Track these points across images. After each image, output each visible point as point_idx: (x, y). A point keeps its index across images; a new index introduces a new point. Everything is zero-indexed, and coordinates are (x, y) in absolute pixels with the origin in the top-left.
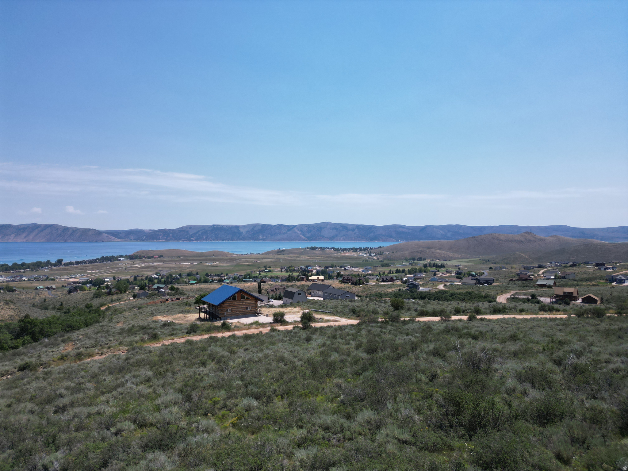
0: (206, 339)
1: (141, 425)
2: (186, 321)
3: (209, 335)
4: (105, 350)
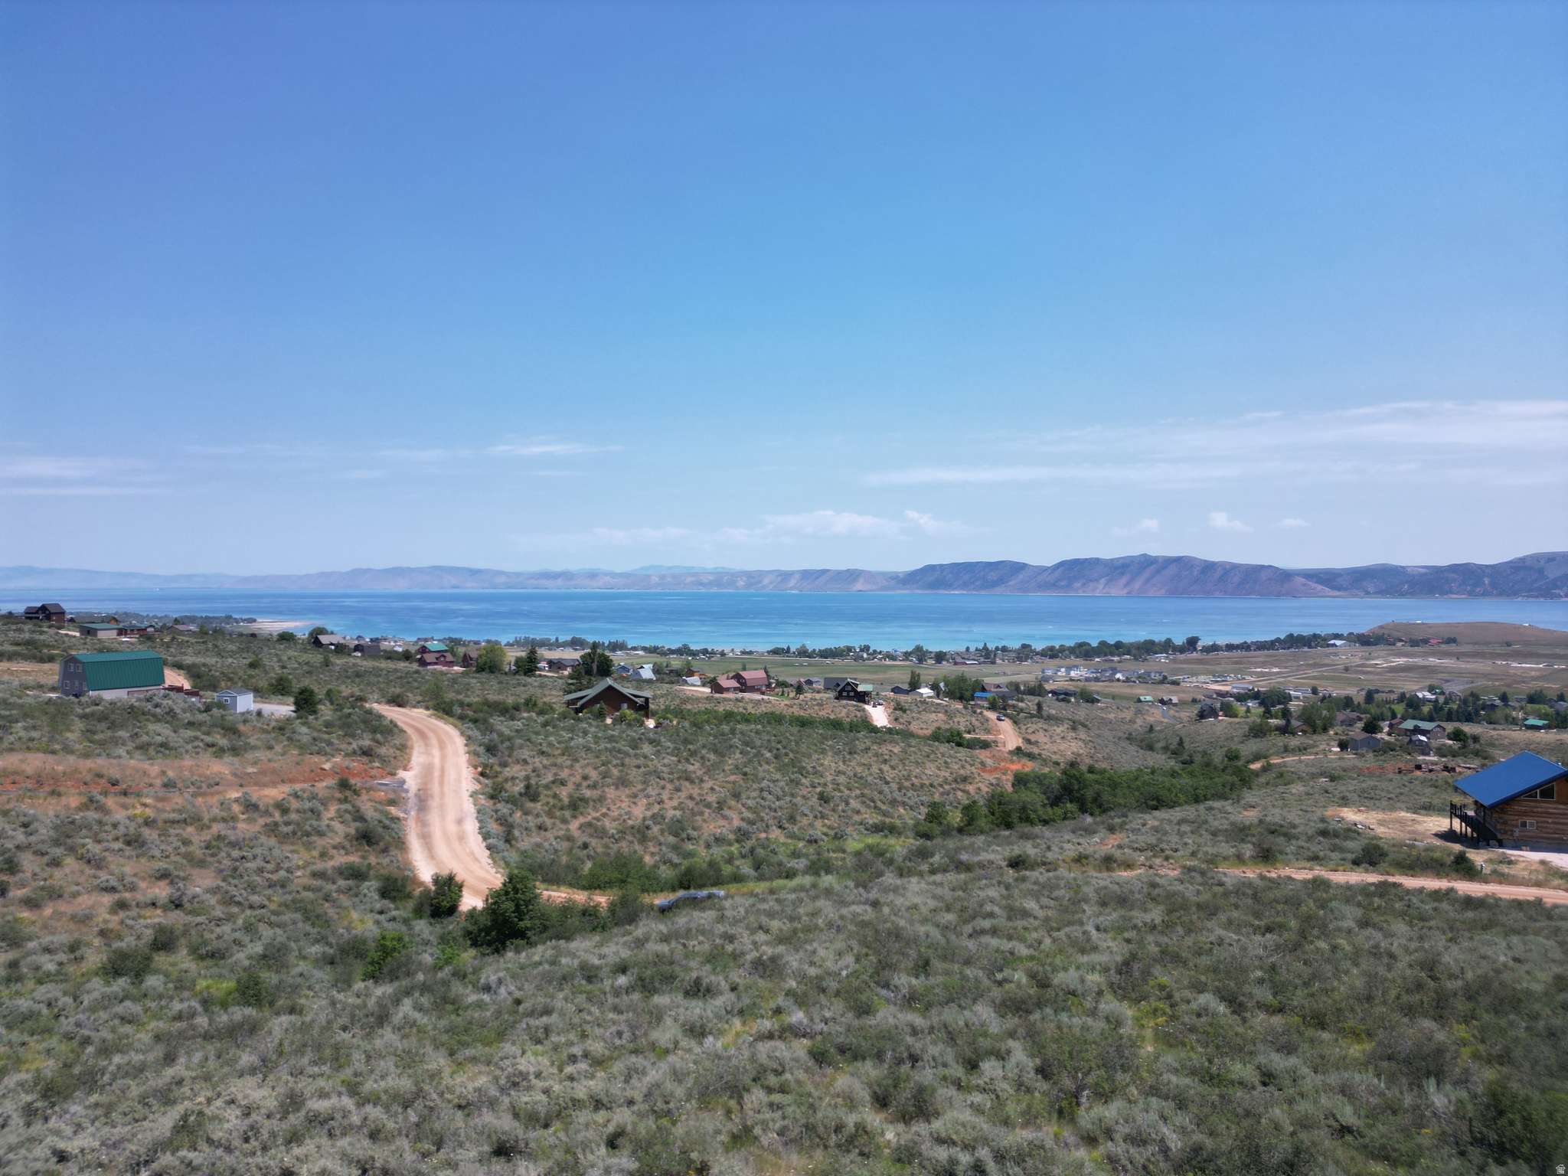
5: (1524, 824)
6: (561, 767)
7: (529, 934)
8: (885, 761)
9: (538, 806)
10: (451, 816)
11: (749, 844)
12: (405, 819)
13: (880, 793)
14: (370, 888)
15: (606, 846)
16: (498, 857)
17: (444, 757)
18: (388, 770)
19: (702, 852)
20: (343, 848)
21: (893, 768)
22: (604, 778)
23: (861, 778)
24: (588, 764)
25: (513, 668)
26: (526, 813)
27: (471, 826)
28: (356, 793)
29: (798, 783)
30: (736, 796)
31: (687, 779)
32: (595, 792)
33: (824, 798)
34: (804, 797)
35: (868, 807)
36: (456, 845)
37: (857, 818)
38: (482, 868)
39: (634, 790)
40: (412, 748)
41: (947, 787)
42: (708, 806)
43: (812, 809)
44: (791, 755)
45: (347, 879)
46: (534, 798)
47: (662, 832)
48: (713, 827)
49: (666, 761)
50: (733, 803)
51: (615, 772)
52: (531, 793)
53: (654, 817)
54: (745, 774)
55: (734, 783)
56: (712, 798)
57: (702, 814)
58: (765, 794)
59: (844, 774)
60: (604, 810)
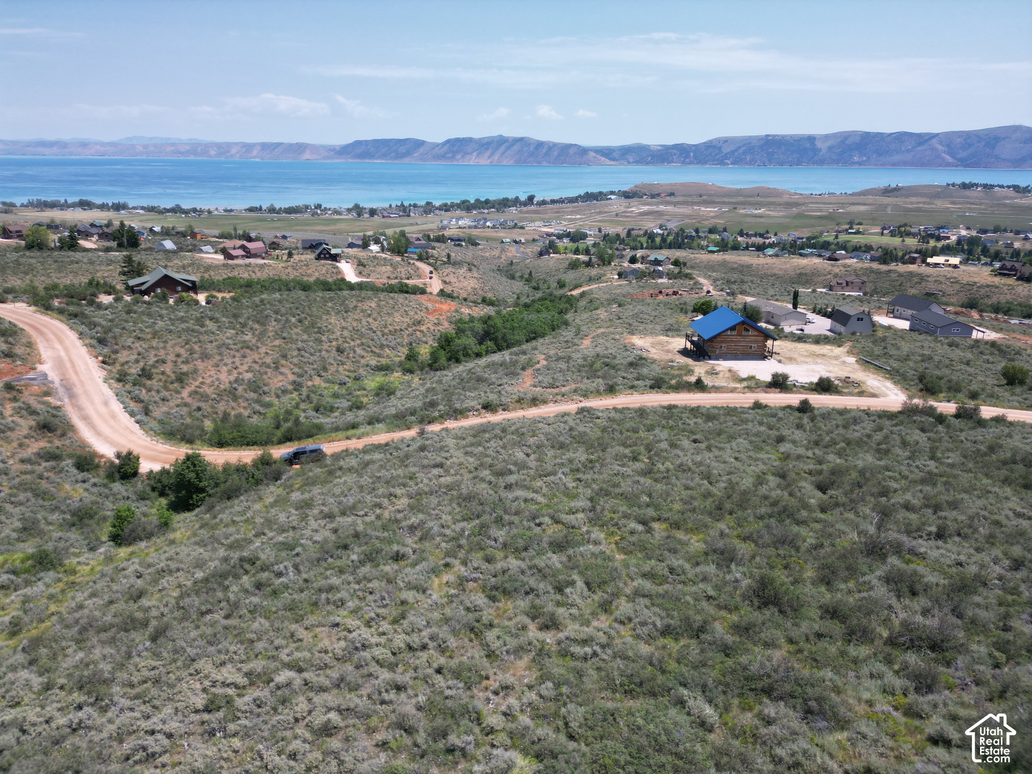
5: (721, 348)
6: (157, 349)
8: (369, 316)
9: (154, 382)
10: (97, 400)
11: (304, 391)
12: (63, 406)
13: (373, 340)
14: (68, 463)
15: (212, 407)
16: (147, 428)
17: (66, 350)
18: (30, 365)
19: (276, 401)
20: (33, 437)
21: (375, 320)
22: (191, 354)
23: (358, 330)
24: (175, 344)
25: (58, 244)
26: (149, 390)
27: (117, 407)
28: (19, 391)
29: (320, 341)
30: (284, 356)
31: (248, 348)
32: (189, 366)
33: (340, 350)
34: (327, 351)
35: (367, 352)
36: (112, 422)
37: (363, 361)
38: (139, 438)
39: (215, 361)
40: (36, 344)
41: (410, 329)
42: (268, 366)
43: (335, 359)
44: (309, 319)
45: (47, 461)
46: (150, 377)
47: (245, 390)
48: (277, 382)
49: (228, 335)
50: (284, 362)
51: (196, 347)
52: (146, 374)
53: (236, 381)
54: (284, 338)
55: (279, 346)
56: (268, 360)
57: (266, 373)
58: (303, 353)
59: (346, 329)
60: (200, 380)
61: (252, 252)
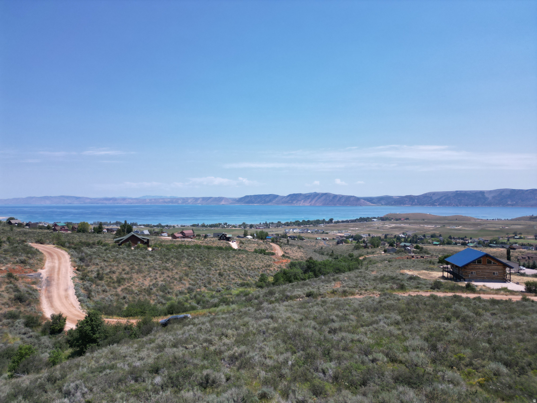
0: (450, 296)
1: (393, 360)
2: (430, 277)
3: (453, 294)
4: (363, 292)
5: (472, 273)
6: (113, 266)
7: (98, 340)
8: (241, 260)
9: (103, 282)
10: (62, 287)
11: (194, 294)
12: (40, 290)
13: (241, 272)
14: (20, 323)
15: (133, 298)
16: (84, 305)
17: (60, 263)
18: (34, 269)
19: (174, 298)
20: (7, 304)
21: (244, 263)
22: (131, 270)
23: (233, 267)
24: (125, 265)
25: (93, 231)
26: (97, 285)
27: (72, 292)
28: (16, 279)
29: (210, 269)
30: (187, 275)
31: (166, 269)
32: (128, 275)
33: (221, 275)
34: (213, 274)
35: (237, 277)
36: (64, 300)
37: (233, 281)
38: (76, 310)
39: (145, 274)
40: (45, 260)
41: (263, 269)
42: (176, 279)
43: (217, 279)
44: (206, 259)
45: (7, 319)
46: (101, 279)
47: (157, 290)
48: (178, 287)
49: (157, 263)
50: (186, 278)
51: (136, 267)
52: (100, 277)
53: (153, 285)
54: (189, 267)
55: (185, 270)
56: (177, 276)
57: (173, 283)
58: (198, 274)
59: (227, 265)
60: (132, 283)
61: (186, 235)
